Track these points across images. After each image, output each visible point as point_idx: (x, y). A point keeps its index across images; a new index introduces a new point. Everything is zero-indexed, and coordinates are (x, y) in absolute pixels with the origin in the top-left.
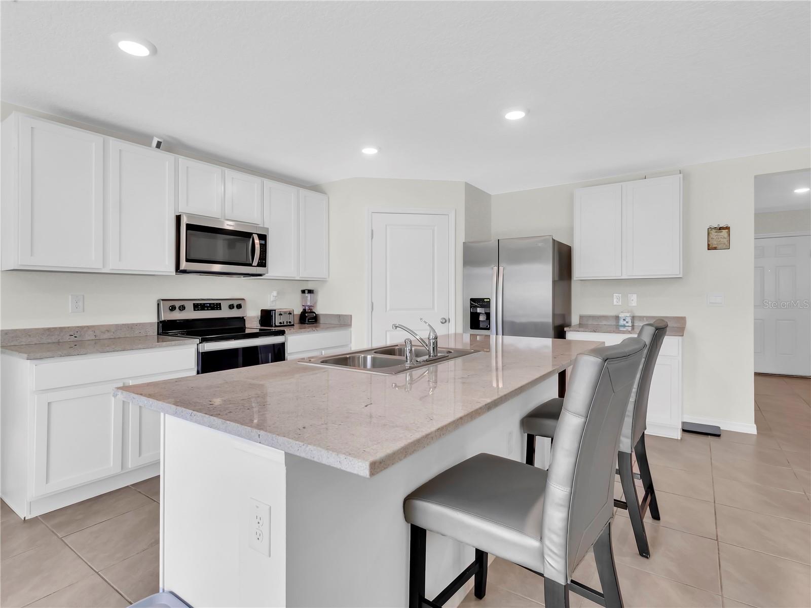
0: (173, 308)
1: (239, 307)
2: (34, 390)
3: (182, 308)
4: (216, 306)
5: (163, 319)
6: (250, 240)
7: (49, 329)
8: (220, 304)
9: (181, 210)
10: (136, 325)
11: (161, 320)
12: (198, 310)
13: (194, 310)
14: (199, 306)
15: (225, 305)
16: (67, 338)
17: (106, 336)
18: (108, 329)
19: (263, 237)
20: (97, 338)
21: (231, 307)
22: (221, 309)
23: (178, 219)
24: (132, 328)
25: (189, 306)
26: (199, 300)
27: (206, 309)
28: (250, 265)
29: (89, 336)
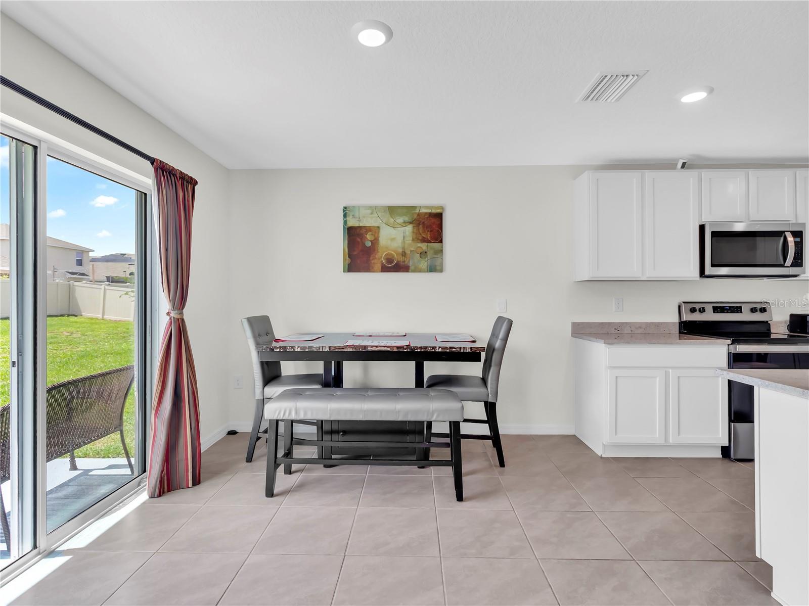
0: (693, 310)
1: (763, 310)
2: (607, 365)
3: (702, 310)
4: (737, 309)
5: (685, 320)
6: (780, 239)
7: (602, 323)
8: (741, 307)
9: (704, 220)
10: (662, 323)
11: (682, 320)
12: (718, 313)
13: (714, 312)
14: (718, 309)
15: (745, 308)
16: (613, 331)
17: (639, 331)
18: (640, 326)
19: (798, 235)
20: (632, 333)
21: (753, 310)
22: (742, 313)
23: (702, 228)
24: (658, 326)
25: (709, 308)
26: (718, 303)
27: (726, 311)
28: (782, 266)
29: (627, 330)
